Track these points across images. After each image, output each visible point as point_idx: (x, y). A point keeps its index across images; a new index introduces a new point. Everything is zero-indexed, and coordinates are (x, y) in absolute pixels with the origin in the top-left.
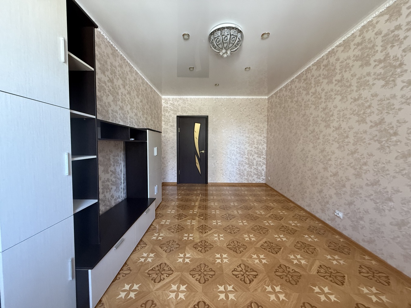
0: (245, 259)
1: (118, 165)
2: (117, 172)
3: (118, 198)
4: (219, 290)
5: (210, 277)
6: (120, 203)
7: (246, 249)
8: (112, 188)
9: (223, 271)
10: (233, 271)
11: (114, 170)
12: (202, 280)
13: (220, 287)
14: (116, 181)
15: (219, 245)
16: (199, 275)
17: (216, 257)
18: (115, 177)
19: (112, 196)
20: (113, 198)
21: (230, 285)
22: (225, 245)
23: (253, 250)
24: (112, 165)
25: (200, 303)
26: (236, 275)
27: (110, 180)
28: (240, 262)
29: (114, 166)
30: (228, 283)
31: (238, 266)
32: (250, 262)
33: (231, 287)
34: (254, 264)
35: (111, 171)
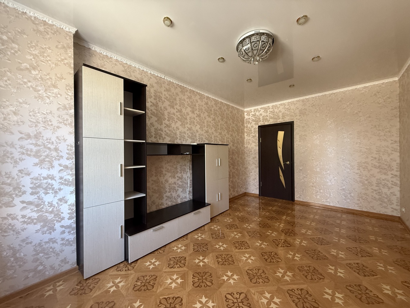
0: (253, 292)
1: (185, 172)
2: (184, 178)
3: (184, 198)
4: (201, 300)
5: (204, 286)
6: (186, 202)
7: (266, 283)
8: (178, 190)
9: (219, 288)
10: (228, 294)
11: (180, 177)
12: (196, 285)
13: (204, 298)
14: (182, 184)
15: (240, 265)
16: (198, 279)
17: (227, 274)
18: (182, 182)
19: (178, 196)
20: (179, 197)
21: (213, 302)
22: (247, 268)
23: (275, 288)
24: (179, 172)
25: (179, 298)
26: (227, 298)
27: (177, 184)
28: (245, 291)
29: (181, 173)
30: (213, 300)
31: (238, 293)
32: (256, 297)
33: (213, 304)
34: (258, 302)
35: (178, 177)
